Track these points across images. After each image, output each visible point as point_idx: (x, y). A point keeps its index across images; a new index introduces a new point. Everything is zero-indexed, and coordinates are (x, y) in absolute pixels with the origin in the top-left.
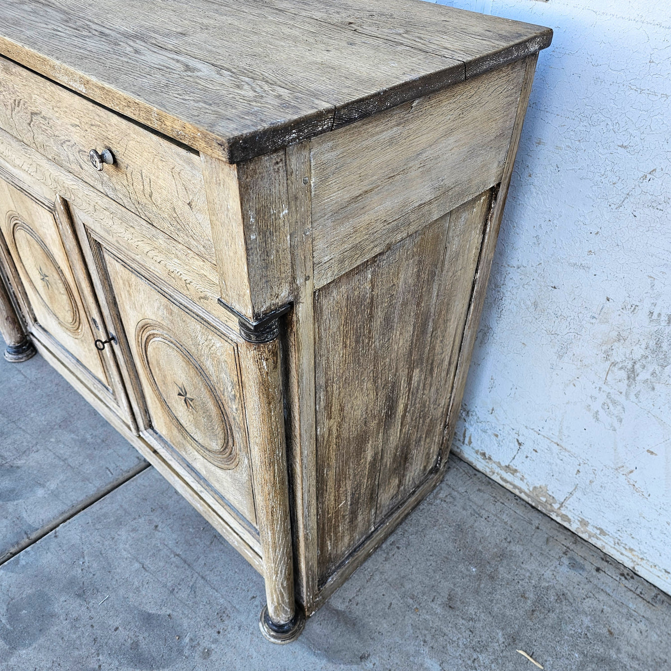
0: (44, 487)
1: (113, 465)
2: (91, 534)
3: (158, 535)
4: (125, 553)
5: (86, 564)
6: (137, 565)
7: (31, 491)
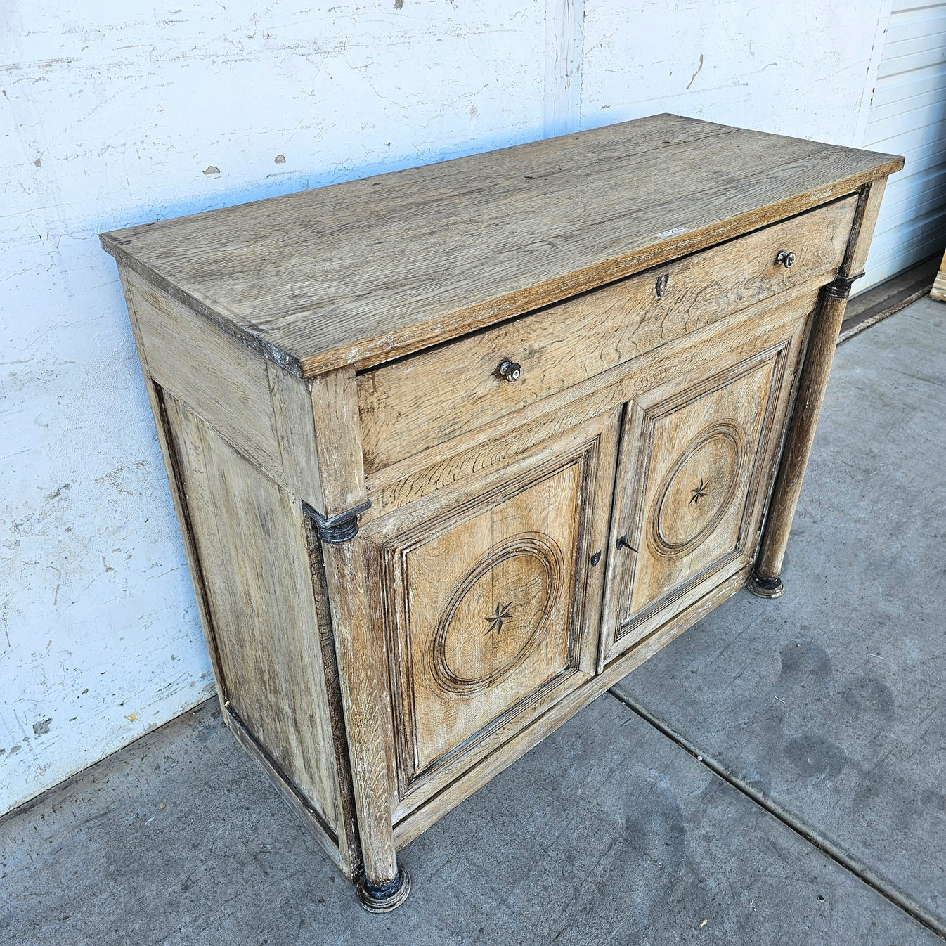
0: (655, 783)
1: (616, 721)
2: (711, 724)
3: (702, 670)
4: (727, 692)
5: (746, 721)
6: (738, 681)
7: (663, 795)
